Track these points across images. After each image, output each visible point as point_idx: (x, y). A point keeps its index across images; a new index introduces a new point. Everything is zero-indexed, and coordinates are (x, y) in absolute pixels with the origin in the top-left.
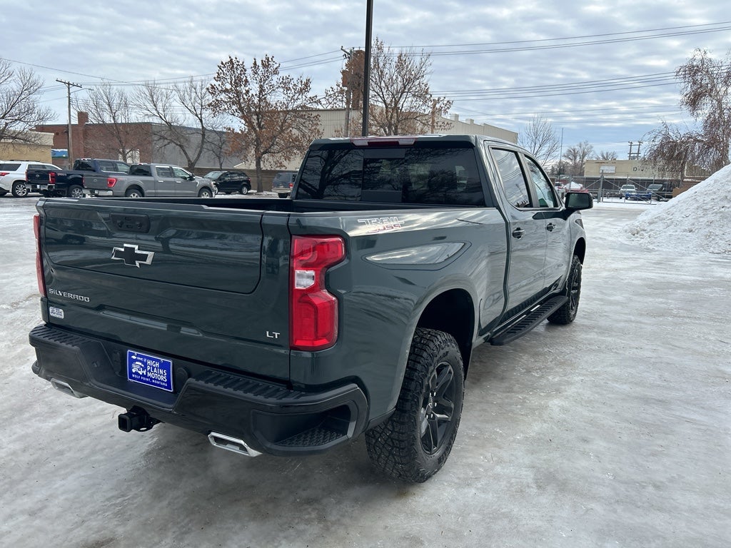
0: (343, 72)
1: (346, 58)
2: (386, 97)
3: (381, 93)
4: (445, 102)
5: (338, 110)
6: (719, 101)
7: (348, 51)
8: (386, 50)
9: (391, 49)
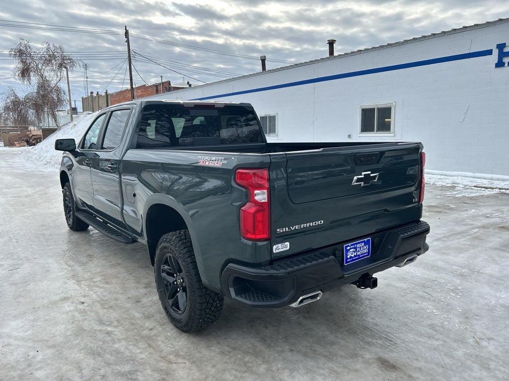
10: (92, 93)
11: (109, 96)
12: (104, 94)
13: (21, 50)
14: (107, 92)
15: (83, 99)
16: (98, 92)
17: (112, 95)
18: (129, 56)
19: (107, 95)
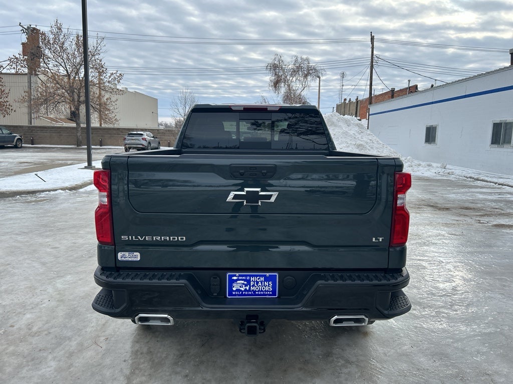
0: (23, 44)
1: (24, 32)
2: (68, 67)
3: (63, 64)
4: (118, 75)
5: (22, 74)
6: (289, 86)
7: (26, 27)
8: (64, 31)
9: (69, 30)
10: (345, 100)
11: (359, 102)
12: (355, 101)
13: (275, 64)
14: (357, 99)
15: (337, 106)
16: (350, 99)
17: (362, 101)
18: (372, 62)
19: (357, 102)
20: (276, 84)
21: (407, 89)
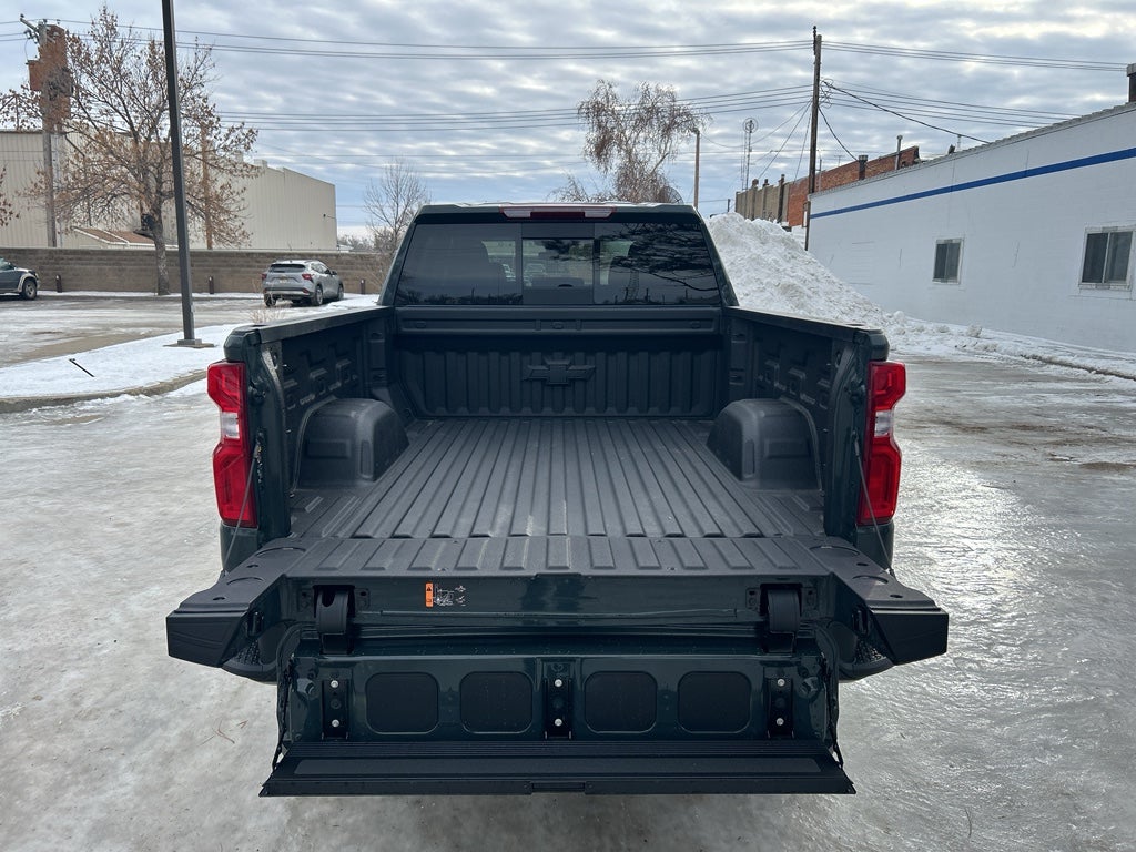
0: (31, 63)
1: (32, 37)
2: (132, 114)
3: (121, 108)
4: (246, 131)
5: (32, 133)
6: (629, 152)
7: (35, 25)
8: (122, 32)
9: (134, 31)
10: (756, 182)
11: (786, 189)
12: (777, 185)
14: (783, 180)
15: (737, 196)
16: (766, 181)
17: (793, 185)
18: (816, 96)
19: (783, 187)
20: (601, 149)
21: (893, 156)
